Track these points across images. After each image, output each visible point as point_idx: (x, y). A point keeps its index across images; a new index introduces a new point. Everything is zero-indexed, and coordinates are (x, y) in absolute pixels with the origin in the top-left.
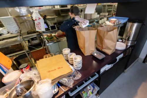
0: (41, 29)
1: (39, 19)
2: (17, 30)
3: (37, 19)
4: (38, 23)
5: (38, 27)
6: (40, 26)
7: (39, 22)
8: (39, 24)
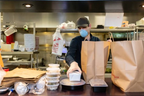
0: (57, 51)
1: (59, 39)
2: (32, 49)
3: (56, 40)
4: (55, 44)
5: (55, 48)
6: (57, 48)
7: (57, 43)
8: (57, 46)
